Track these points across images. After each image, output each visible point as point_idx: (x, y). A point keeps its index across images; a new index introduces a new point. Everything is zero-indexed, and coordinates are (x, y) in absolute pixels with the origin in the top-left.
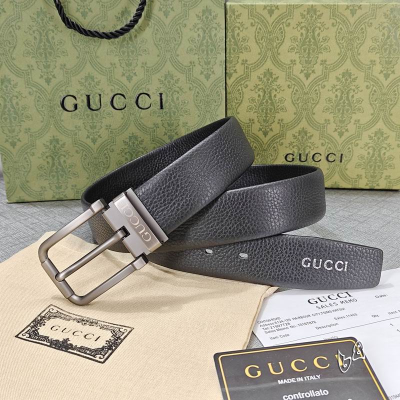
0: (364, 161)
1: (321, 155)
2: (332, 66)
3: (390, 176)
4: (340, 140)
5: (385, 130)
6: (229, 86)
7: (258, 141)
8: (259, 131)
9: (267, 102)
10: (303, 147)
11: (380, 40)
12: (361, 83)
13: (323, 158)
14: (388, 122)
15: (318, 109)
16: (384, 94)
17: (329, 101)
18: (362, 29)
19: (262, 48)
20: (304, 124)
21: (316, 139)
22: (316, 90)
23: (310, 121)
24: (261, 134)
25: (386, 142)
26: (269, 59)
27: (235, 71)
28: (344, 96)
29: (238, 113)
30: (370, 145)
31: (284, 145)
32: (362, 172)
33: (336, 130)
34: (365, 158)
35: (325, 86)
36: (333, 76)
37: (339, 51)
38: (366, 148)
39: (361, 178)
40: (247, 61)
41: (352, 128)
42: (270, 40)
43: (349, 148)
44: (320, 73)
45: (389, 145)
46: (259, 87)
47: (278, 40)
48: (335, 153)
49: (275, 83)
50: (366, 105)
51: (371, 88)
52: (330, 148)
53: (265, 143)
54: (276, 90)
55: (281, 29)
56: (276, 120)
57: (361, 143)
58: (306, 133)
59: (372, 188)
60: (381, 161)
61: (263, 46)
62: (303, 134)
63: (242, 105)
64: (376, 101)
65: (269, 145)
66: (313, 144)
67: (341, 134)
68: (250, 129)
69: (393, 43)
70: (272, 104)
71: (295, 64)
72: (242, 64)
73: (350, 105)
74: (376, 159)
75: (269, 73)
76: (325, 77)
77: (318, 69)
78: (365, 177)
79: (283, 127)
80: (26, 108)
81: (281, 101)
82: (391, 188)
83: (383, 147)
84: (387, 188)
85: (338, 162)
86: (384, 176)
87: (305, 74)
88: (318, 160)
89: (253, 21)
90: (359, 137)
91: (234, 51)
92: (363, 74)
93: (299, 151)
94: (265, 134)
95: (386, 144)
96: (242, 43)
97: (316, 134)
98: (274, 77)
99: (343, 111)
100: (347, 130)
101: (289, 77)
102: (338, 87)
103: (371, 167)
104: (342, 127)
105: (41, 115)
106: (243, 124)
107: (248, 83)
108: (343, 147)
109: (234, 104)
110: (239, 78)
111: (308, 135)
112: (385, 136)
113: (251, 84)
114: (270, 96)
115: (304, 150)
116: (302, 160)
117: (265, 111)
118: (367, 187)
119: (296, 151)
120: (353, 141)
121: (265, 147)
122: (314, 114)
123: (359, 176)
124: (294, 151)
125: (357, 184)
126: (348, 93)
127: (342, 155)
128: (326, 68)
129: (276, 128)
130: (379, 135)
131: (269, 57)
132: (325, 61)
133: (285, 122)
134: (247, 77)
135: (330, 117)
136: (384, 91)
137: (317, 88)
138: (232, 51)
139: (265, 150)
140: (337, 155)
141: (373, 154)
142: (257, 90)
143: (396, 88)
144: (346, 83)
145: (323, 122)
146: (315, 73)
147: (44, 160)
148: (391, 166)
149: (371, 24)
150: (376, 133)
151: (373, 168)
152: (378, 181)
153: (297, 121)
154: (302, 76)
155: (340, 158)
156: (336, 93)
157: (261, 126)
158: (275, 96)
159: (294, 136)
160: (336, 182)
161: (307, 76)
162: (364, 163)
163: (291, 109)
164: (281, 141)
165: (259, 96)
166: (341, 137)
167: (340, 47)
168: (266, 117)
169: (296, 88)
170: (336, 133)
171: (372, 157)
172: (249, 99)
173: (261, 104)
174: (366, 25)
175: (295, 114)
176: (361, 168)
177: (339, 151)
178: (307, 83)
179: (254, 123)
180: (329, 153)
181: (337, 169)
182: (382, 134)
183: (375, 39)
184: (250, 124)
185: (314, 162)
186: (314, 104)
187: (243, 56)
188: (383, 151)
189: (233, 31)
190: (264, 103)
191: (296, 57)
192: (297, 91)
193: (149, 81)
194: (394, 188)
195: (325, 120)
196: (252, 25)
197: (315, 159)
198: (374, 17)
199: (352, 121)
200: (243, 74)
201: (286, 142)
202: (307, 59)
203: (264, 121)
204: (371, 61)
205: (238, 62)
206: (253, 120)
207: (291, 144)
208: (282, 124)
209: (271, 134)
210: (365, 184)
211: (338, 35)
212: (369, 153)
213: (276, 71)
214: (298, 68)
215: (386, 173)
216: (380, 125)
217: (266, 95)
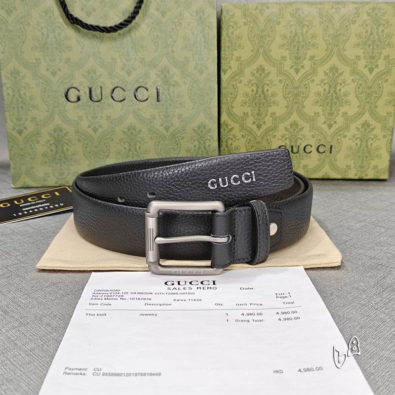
0: (352, 151)
1: (311, 146)
2: (320, 61)
3: (377, 166)
4: (330, 132)
5: (372, 122)
6: (225, 81)
7: (252, 134)
8: (253, 124)
9: (260, 96)
10: (295, 139)
11: (364, 36)
12: (347, 76)
13: (314, 149)
14: (374, 114)
15: (308, 103)
16: (369, 88)
17: (318, 94)
18: (347, 26)
19: (255, 45)
20: (295, 117)
21: (307, 131)
22: (306, 85)
23: (301, 114)
24: (254, 127)
25: (372, 133)
26: (261, 56)
27: (230, 67)
28: (332, 90)
29: (233, 107)
30: (358, 136)
31: (277, 137)
32: (351, 163)
33: (325, 122)
34: (353, 148)
35: (313, 81)
36: (321, 70)
37: (326, 47)
38: (354, 139)
39: (350, 169)
40: (240, 58)
41: (340, 120)
42: (262, 37)
43: (338, 140)
44: (309, 68)
45: (376, 136)
46: (253, 82)
47: (269, 37)
48: (325, 145)
49: (267, 78)
50: (352, 98)
51: (357, 82)
52: (320, 140)
53: (259, 135)
54: (268, 85)
55: (271, 27)
56: (269, 114)
57: (349, 135)
58: (297, 125)
59: (361, 178)
60: (369, 152)
61: (255, 43)
62: (294, 127)
63: (237, 100)
64: (361, 94)
65: (263, 138)
66: (304, 136)
67: (330, 126)
68: (244, 122)
69: (376, 39)
70: (265, 98)
71: (286, 60)
72: (236, 61)
73: (337, 98)
74: (363, 150)
75: (261, 69)
76: (314, 72)
77: (307, 64)
78: (354, 167)
79: (276, 120)
80: (32, 98)
81: (273, 95)
82: (379, 178)
83: (370, 138)
84: (375, 178)
85: (328, 153)
86: (371, 166)
87: (295, 69)
88: (310, 151)
89: (246, 20)
90: (347, 129)
91: (229, 48)
92: (349, 68)
93: (291, 142)
94: (259, 127)
95: (373, 135)
96: (236, 41)
97: (307, 126)
98: (266, 72)
99: (332, 104)
100: (335, 122)
101: (280, 72)
102: (326, 81)
103: (359, 158)
104: (330, 119)
105: (47, 105)
106: (238, 117)
107: (242, 78)
108: (333, 138)
109: (229, 99)
110: (234, 74)
111: (299, 127)
112: (371, 127)
113: (245, 80)
114: (263, 91)
115: (296, 141)
116: (294, 152)
117: (258, 105)
118: (356, 177)
119: (288, 143)
120: (342, 133)
121: (259, 139)
122: (304, 107)
123: (348, 167)
124: (286, 144)
125: (347, 174)
126: (335, 87)
127: (331, 146)
128: (314, 64)
129: (269, 121)
130: (365, 127)
131: (261, 54)
132: (314, 57)
133: (277, 115)
134: (241, 72)
135: (320, 110)
136: (369, 84)
137: (306, 82)
138: (227, 49)
139: (259, 143)
140: (327, 146)
141: (361, 145)
142: (250, 85)
143: (380, 82)
144: (333, 77)
145: (313, 114)
146: (304, 68)
147: (48, 147)
148: (378, 156)
149: (355, 21)
150: (363, 125)
151: (361, 158)
152: (366, 171)
153: (289, 114)
154: (292, 71)
155: (329, 149)
156: (324, 87)
157: (255, 119)
158: (267, 90)
159: (286, 128)
160: (326, 173)
161: (297, 71)
162: (352, 153)
163: (283, 103)
164: (274, 134)
165: (253, 90)
166: (330, 129)
167: (326, 43)
168: (259, 110)
169: (287, 82)
170: (326, 125)
171: (360, 148)
172: (243, 94)
173: (255, 98)
174: (351, 22)
175: (286, 107)
176: (349, 159)
177: (328, 142)
178: (297, 78)
179: (248, 116)
180: (319, 145)
181: (327, 160)
182: (369, 125)
183: (359, 36)
184: (245, 117)
185: (305, 154)
186: (304, 97)
187: (236, 54)
188: (370, 142)
189: (227, 30)
190: (257, 97)
191: (286, 53)
192: (287, 85)
193: (147, 76)
194: (382, 177)
195: (315, 113)
196: (245, 24)
197: (306, 150)
198: (357, 15)
199: (341, 113)
200: (237, 69)
201: (279, 135)
202: (296, 55)
203: (258, 114)
204: (356, 56)
205: (232, 59)
206: (247, 114)
207: (283, 136)
208: (274, 117)
209: (264, 127)
210: (354, 174)
211: (325, 32)
212: (356, 144)
213: (268, 67)
214: (288, 63)
215: (373, 163)
216: (367, 117)
217: (259, 89)
